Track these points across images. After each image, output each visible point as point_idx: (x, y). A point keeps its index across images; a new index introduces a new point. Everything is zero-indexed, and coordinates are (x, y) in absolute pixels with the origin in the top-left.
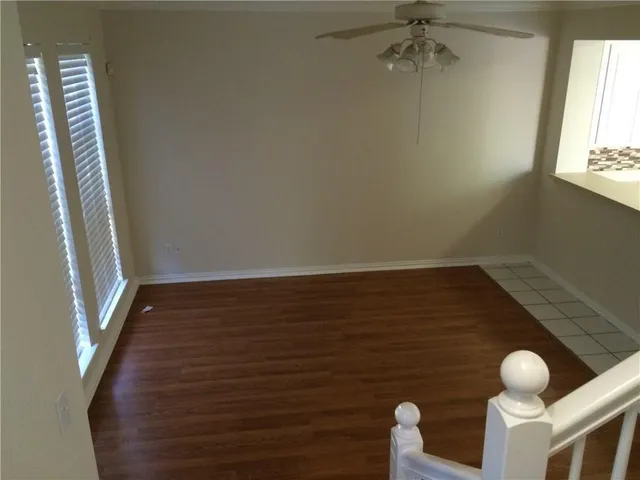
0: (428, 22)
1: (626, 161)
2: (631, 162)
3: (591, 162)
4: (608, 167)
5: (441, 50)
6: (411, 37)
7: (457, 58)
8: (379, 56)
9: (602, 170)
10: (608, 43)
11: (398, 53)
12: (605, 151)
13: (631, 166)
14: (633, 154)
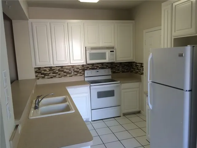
4: (55, 76)
9: (52, 78)
13: (65, 76)
14: (65, 70)
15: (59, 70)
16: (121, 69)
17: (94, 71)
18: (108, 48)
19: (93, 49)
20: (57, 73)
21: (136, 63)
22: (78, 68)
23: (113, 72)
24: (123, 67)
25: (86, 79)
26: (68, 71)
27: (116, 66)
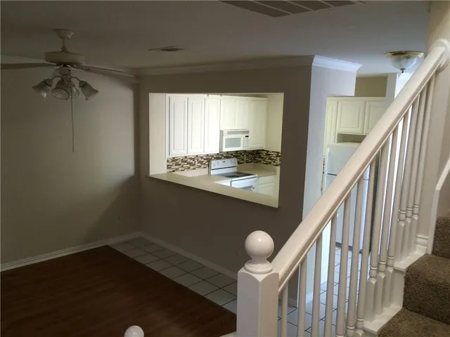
0: (72, 65)
1: (186, 165)
2: (188, 166)
3: (169, 167)
4: (177, 169)
5: (84, 85)
6: (60, 75)
7: (96, 92)
8: (34, 87)
9: (174, 171)
10: (168, 95)
11: (50, 86)
12: (174, 160)
13: (189, 168)
14: (189, 160)
15: (183, 161)
16: (245, 158)
17: (220, 161)
18: (243, 132)
19: (230, 133)
20: (180, 165)
21: (268, 151)
22: (202, 158)
23: (239, 163)
24: (247, 156)
25: (213, 173)
26: (192, 161)
27: (241, 154)
